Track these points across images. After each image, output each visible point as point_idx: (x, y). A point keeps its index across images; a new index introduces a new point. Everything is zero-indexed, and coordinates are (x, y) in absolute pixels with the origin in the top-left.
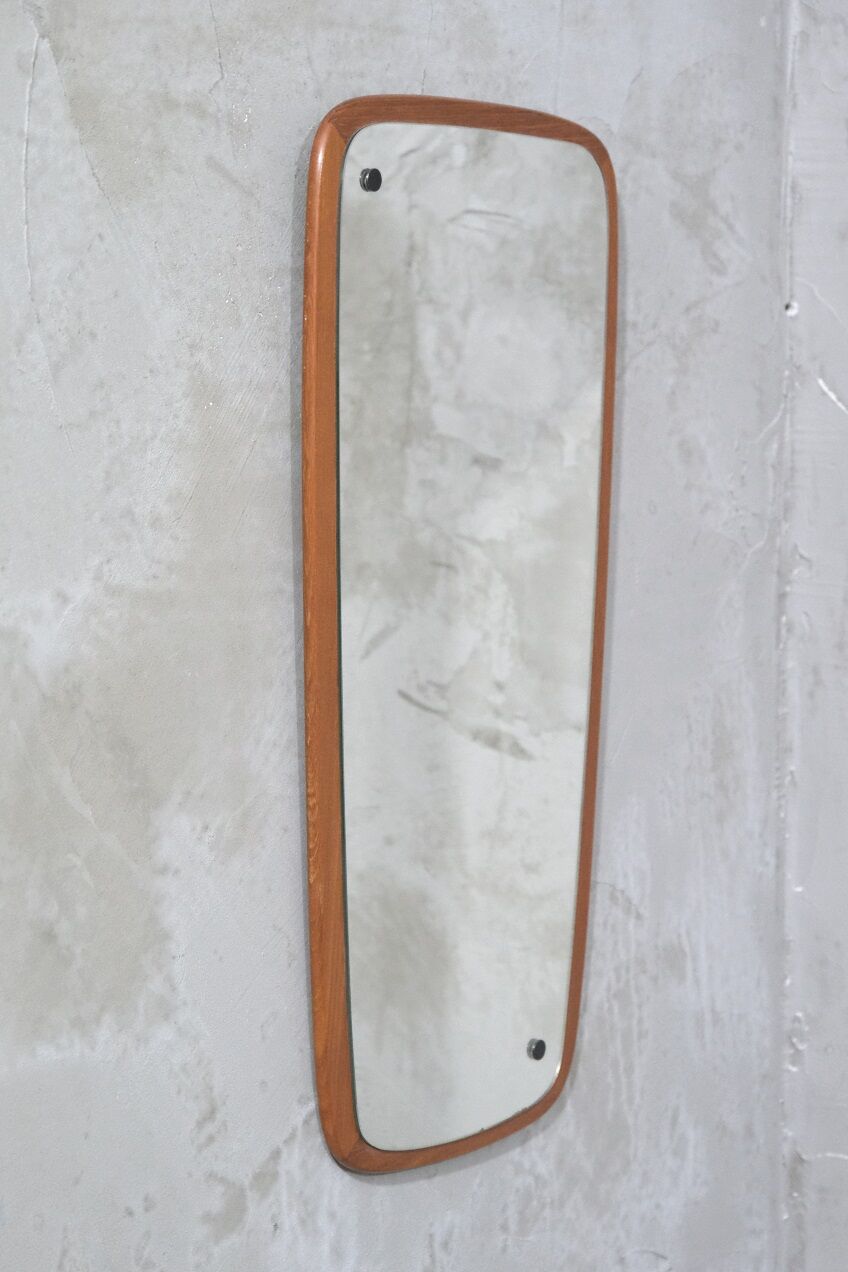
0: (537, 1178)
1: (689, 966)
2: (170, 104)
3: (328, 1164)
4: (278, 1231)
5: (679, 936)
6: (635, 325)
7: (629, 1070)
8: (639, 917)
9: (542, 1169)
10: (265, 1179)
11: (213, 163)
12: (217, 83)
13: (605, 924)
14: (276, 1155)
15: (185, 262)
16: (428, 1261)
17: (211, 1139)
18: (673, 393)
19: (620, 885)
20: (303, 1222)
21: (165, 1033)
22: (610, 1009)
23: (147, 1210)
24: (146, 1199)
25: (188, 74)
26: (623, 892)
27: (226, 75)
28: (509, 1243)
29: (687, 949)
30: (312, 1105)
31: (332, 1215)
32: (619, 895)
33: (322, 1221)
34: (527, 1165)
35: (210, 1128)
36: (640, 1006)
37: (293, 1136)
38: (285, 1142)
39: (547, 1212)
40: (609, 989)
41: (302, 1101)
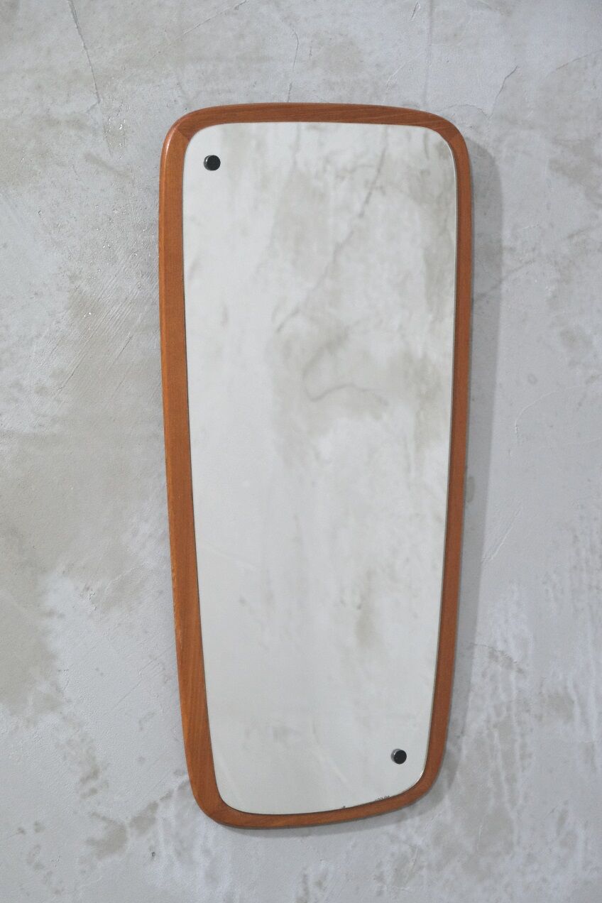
0: (413, 848)
1: (577, 711)
2: (52, 122)
3: (202, 817)
4: (155, 858)
5: (565, 688)
6: (512, 250)
7: (511, 780)
8: (520, 671)
9: (419, 841)
10: (144, 821)
11: (89, 157)
12: (94, 105)
13: (484, 675)
14: (153, 806)
15: (66, 223)
16: (301, 893)
17: (94, 791)
18: (555, 297)
19: (500, 646)
20: (179, 854)
21: (51, 719)
22: (490, 735)
23: (37, 831)
24: (36, 824)
25: (67, 102)
26: (502, 652)
27: (102, 100)
28: (385, 888)
29: (575, 698)
30: (186, 777)
31: (207, 852)
32: (499, 654)
33: (197, 854)
34: (403, 837)
35: (93, 784)
36: (523, 735)
37: (169, 796)
38: (162, 799)
39: (424, 872)
40: (488, 721)
41: (177, 773)
